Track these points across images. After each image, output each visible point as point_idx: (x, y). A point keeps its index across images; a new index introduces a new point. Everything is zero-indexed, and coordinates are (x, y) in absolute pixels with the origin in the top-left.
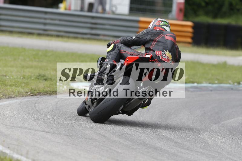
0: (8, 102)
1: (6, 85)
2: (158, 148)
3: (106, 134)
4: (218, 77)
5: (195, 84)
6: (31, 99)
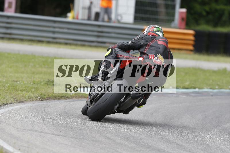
0: (19, 106)
1: (17, 91)
2: (162, 150)
3: (112, 136)
4: (219, 83)
5: (197, 90)
6: (41, 104)
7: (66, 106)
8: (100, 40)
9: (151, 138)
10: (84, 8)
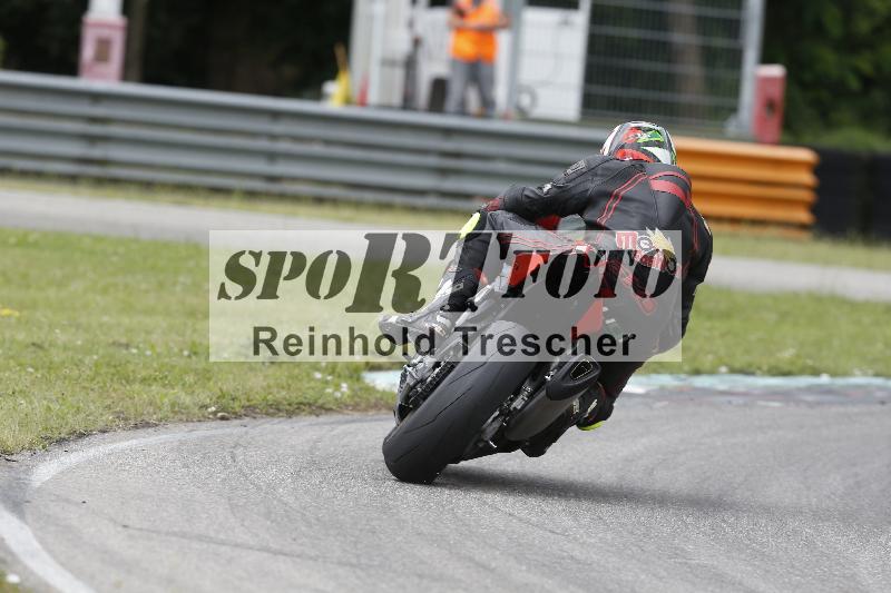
0: (135, 442)
1: (127, 382)
3: (495, 559)
5: (824, 379)
6: (220, 432)
7: (315, 442)
8: (451, 184)
9: (645, 567)
10: (387, 63)
